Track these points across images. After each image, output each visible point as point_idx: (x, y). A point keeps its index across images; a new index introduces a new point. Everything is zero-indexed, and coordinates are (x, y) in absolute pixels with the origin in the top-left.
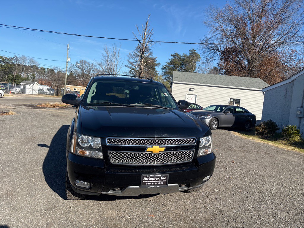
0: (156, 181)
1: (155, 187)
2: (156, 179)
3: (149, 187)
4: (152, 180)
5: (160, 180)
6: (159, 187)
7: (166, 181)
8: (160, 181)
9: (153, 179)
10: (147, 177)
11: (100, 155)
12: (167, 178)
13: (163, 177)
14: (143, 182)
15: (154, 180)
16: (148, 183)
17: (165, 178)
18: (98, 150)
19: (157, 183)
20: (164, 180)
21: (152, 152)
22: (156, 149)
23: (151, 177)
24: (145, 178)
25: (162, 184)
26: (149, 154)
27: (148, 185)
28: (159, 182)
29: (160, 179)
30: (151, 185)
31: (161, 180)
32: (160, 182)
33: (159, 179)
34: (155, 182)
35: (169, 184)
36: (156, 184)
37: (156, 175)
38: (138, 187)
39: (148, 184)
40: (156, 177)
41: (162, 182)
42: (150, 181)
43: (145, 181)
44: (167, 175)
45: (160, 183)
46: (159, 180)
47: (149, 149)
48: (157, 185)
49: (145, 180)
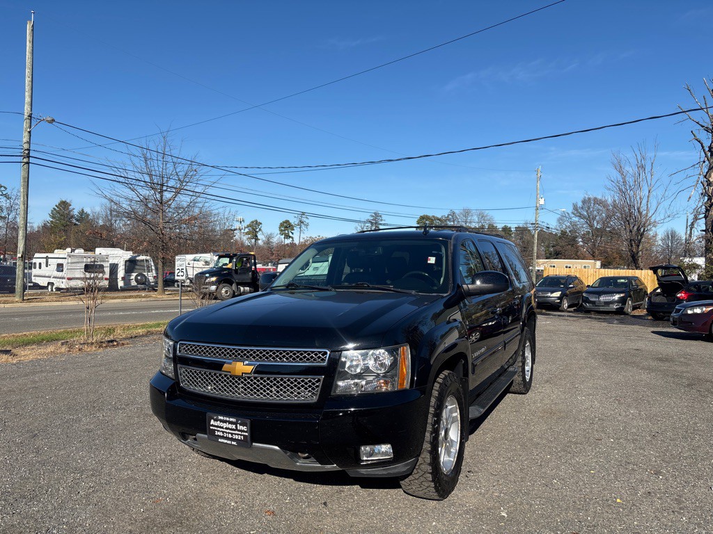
0: (230, 431)
1: (229, 442)
2: (230, 426)
3: (220, 440)
4: (222, 428)
5: (236, 429)
6: (234, 443)
7: (247, 434)
8: (236, 432)
9: (225, 425)
13: (240, 425)
14: (211, 428)
15: (226, 428)
16: (218, 431)
17: (244, 428)
19: (232, 434)
20: (244, 431)
23: (221, 421)
24: (212, 421)
25: (241, 440)
27: (218, 435)
28: (235, 434)
29: (236, 427)
30: (223, 437)
31: (239, 431)
32: (238, 435)
33: (234, 427)
34: (229, 433)
36: (230, 436)
37: (228, 419)
39: (219, 433)
41: (241, 435)
42: (220, 430)
43: (214, 428)
45: (237, 437)
48: (232, 439)
49: (213, 425)
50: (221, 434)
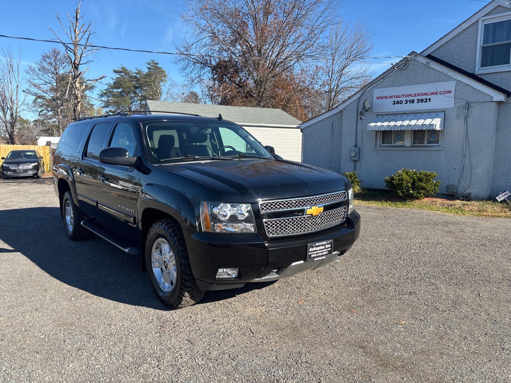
1: (321, 258)
2: (322, 248)
3: (315, 260)
4: (317, 251)
5: (325, 248)
6: (324, 257)
8: (325, 250)
9: (318, 248)
10: (313, 247)
11: (250, 228)
12: (331, 246)
15: (319, 250)
16: (313, 254)
17: (329, 246)
18: (247, 220)
19: (322, 252)
21: (312, 214)
22: (315, 210)
26: (308, 217)
27: (313, 257)
30: (317, 257)
33: (324, 247)
35: (333, 252)
36: (321, 254)
38: (302, 262)
40: (322, 245)
42: (314, 252)
44: (331, 240)
46: (323, 249)
47: (309, 212)
48: (322, 255)
49: (311, 252)
50: (315, 255)
